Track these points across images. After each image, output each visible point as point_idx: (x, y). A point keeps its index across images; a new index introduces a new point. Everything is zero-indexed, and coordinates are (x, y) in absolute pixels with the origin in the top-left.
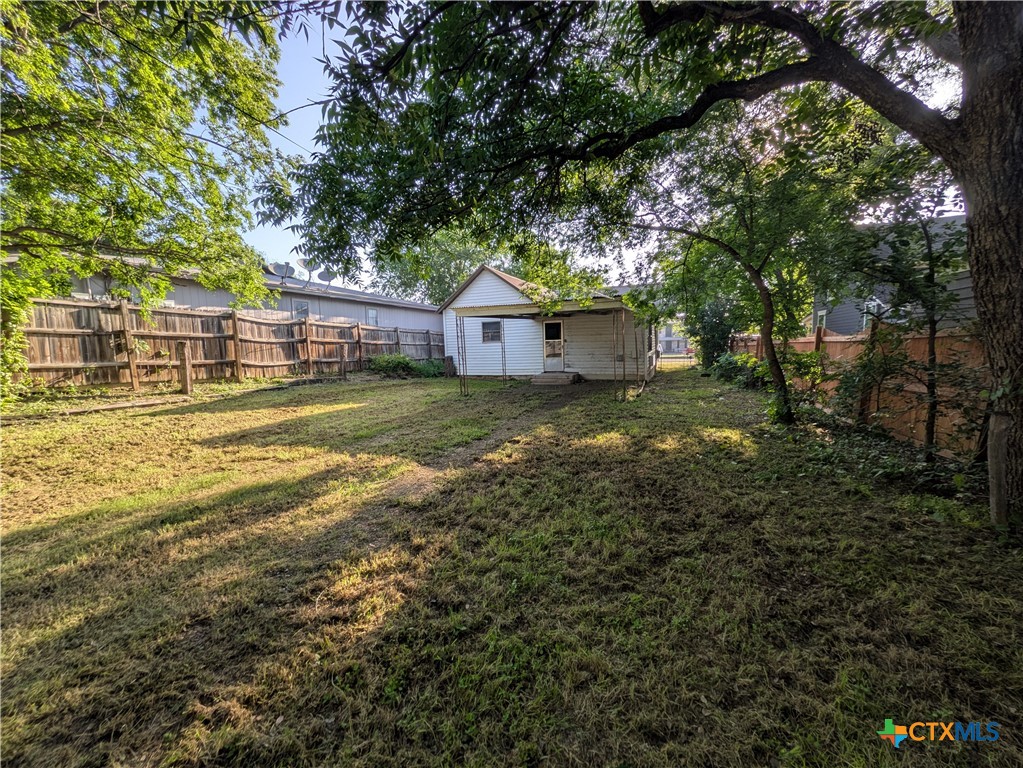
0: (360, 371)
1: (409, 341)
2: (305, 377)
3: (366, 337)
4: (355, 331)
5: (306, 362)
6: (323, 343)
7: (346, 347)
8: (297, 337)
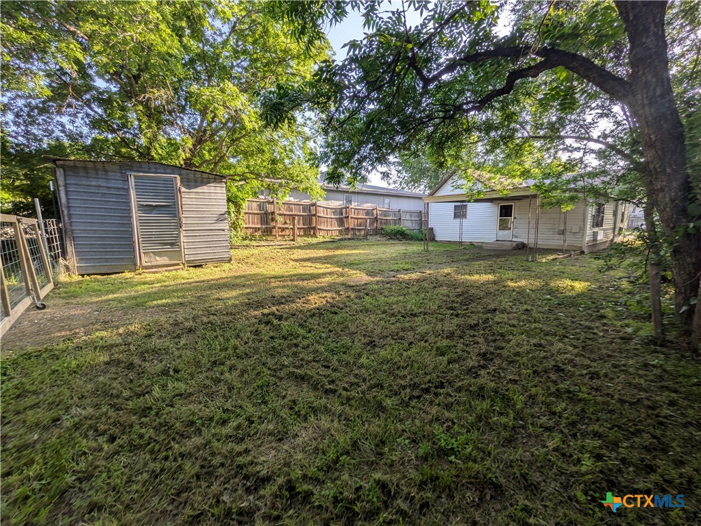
0: (376, 235)
1: (408, 217)
2: (346, 237)
3: (381, 215)
4: (375, 212)
5: (348, 228)
6: (357, 219)
7: (368, 221)
8: (344, 215)
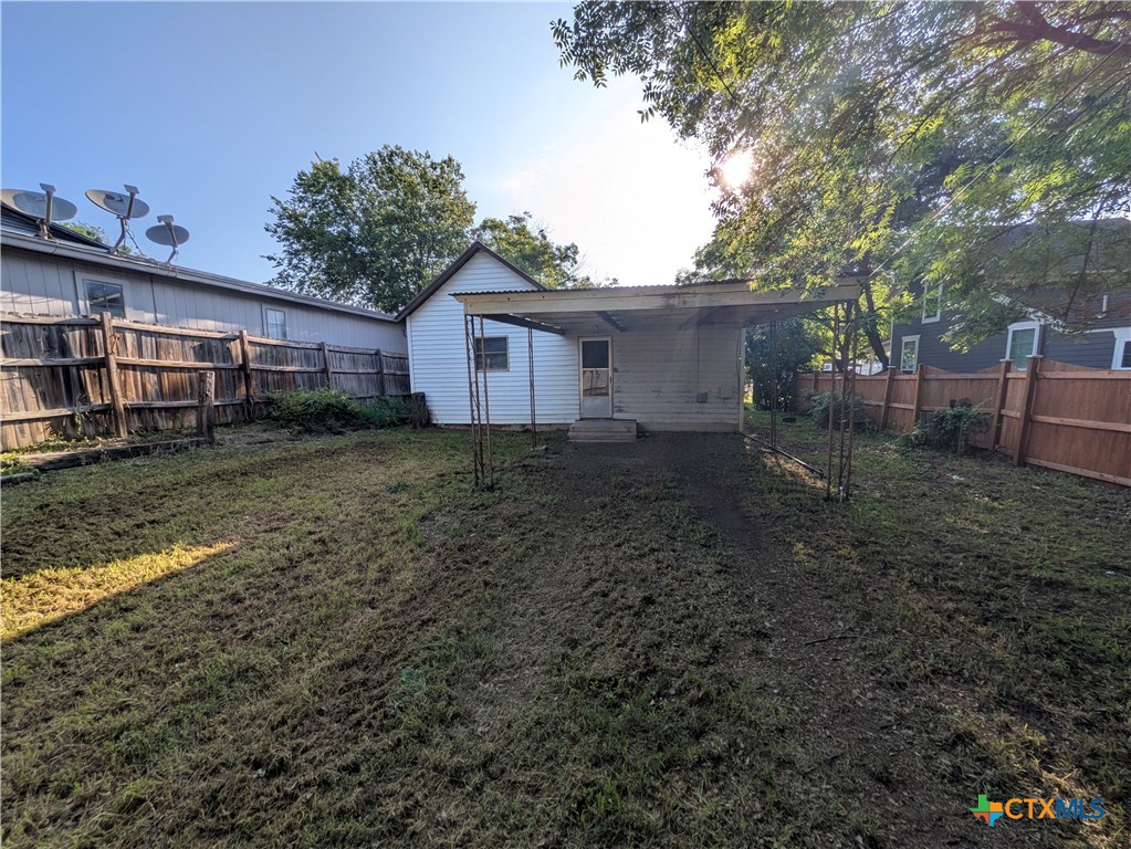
0: (249, 421)
1: (346, 366)
2: (101, 444)
3: (260, 358)
4: (235, 347)
5: (108, 410)
6: (153, 369)
7: (211, 378)
8: (78, 355)
